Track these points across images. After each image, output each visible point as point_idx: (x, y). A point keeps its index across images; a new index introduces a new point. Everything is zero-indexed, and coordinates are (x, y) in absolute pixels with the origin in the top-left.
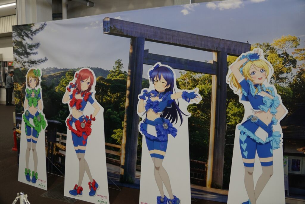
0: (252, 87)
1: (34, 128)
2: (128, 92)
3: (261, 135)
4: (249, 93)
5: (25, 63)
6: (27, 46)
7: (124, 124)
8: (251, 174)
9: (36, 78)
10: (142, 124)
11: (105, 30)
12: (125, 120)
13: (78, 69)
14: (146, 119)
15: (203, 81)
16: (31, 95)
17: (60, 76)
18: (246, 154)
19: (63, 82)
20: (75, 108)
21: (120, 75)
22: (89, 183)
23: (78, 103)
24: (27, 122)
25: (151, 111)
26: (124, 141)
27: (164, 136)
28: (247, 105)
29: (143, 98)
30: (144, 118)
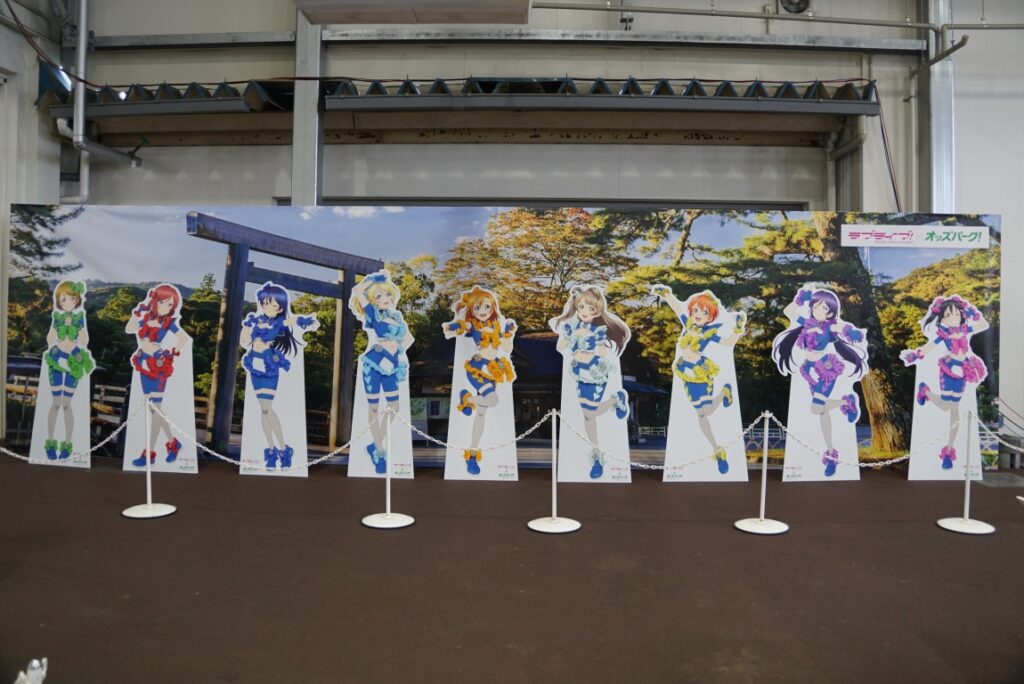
0: (377, 312)
1: (68, 373)
2: (222, 320)
3: (386, 367)
4: (373, 319)
5: (35, 269)
6: (42, 242)
7: (215, 366)
8: (375, 411)
9: (75, 295)
10: (246, 358)
11: (189, 230)
12: (216, 359)
13: (153, 284)
14: (252, 351)
15: (326, 306)
16: (64, 322)
17: (106, 295)
18: (370, 388)
19: (112, 303)
20: (147, 339)
21: (212, 296)
22: (167, 445)
23: (152, 333)
24: (54, 364)
25: (258, 340)
26: (213, 391)
27: (274, 371)
28: (371, 333)
29: (248, 324)
30: (249, 349)
